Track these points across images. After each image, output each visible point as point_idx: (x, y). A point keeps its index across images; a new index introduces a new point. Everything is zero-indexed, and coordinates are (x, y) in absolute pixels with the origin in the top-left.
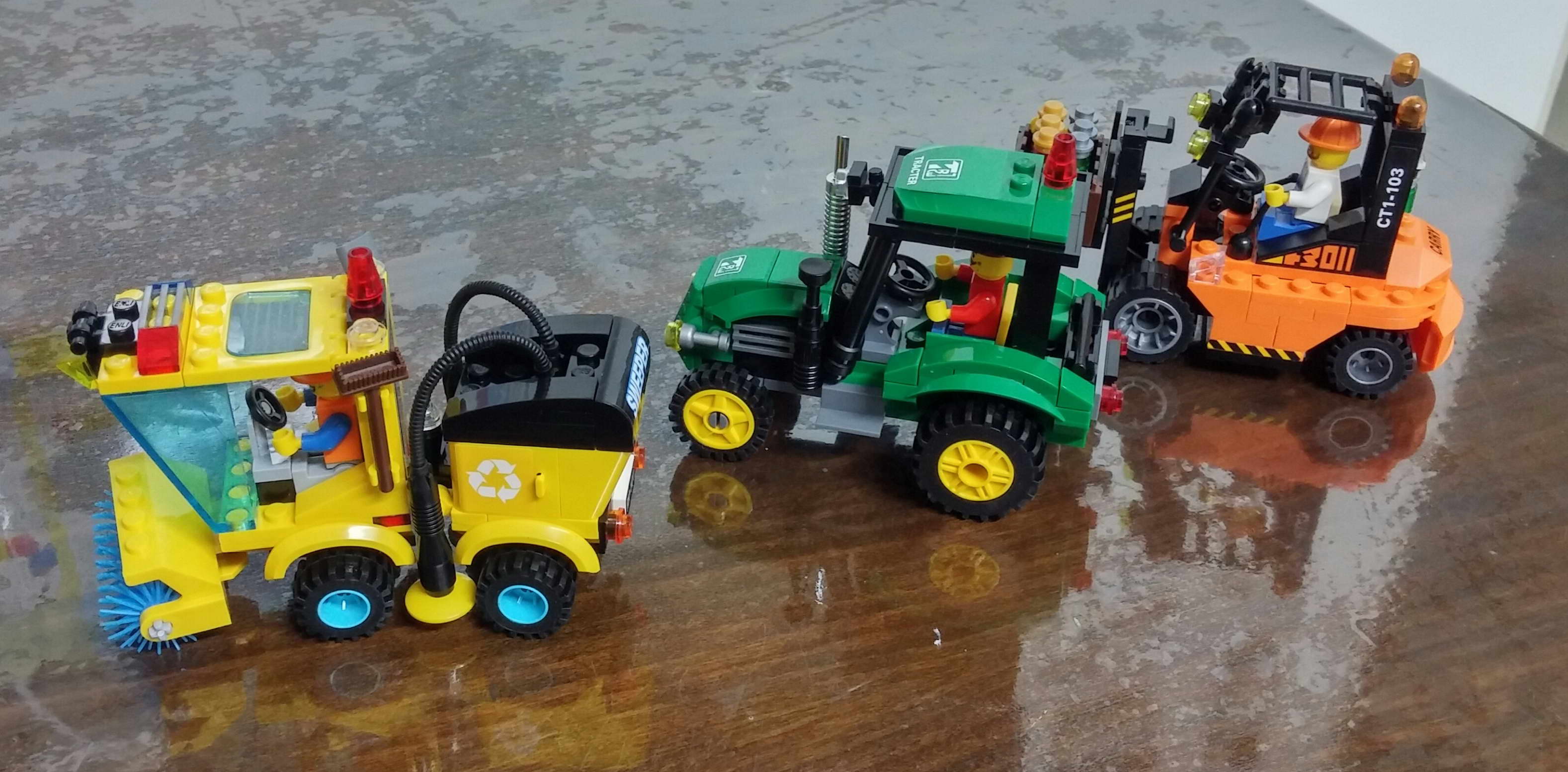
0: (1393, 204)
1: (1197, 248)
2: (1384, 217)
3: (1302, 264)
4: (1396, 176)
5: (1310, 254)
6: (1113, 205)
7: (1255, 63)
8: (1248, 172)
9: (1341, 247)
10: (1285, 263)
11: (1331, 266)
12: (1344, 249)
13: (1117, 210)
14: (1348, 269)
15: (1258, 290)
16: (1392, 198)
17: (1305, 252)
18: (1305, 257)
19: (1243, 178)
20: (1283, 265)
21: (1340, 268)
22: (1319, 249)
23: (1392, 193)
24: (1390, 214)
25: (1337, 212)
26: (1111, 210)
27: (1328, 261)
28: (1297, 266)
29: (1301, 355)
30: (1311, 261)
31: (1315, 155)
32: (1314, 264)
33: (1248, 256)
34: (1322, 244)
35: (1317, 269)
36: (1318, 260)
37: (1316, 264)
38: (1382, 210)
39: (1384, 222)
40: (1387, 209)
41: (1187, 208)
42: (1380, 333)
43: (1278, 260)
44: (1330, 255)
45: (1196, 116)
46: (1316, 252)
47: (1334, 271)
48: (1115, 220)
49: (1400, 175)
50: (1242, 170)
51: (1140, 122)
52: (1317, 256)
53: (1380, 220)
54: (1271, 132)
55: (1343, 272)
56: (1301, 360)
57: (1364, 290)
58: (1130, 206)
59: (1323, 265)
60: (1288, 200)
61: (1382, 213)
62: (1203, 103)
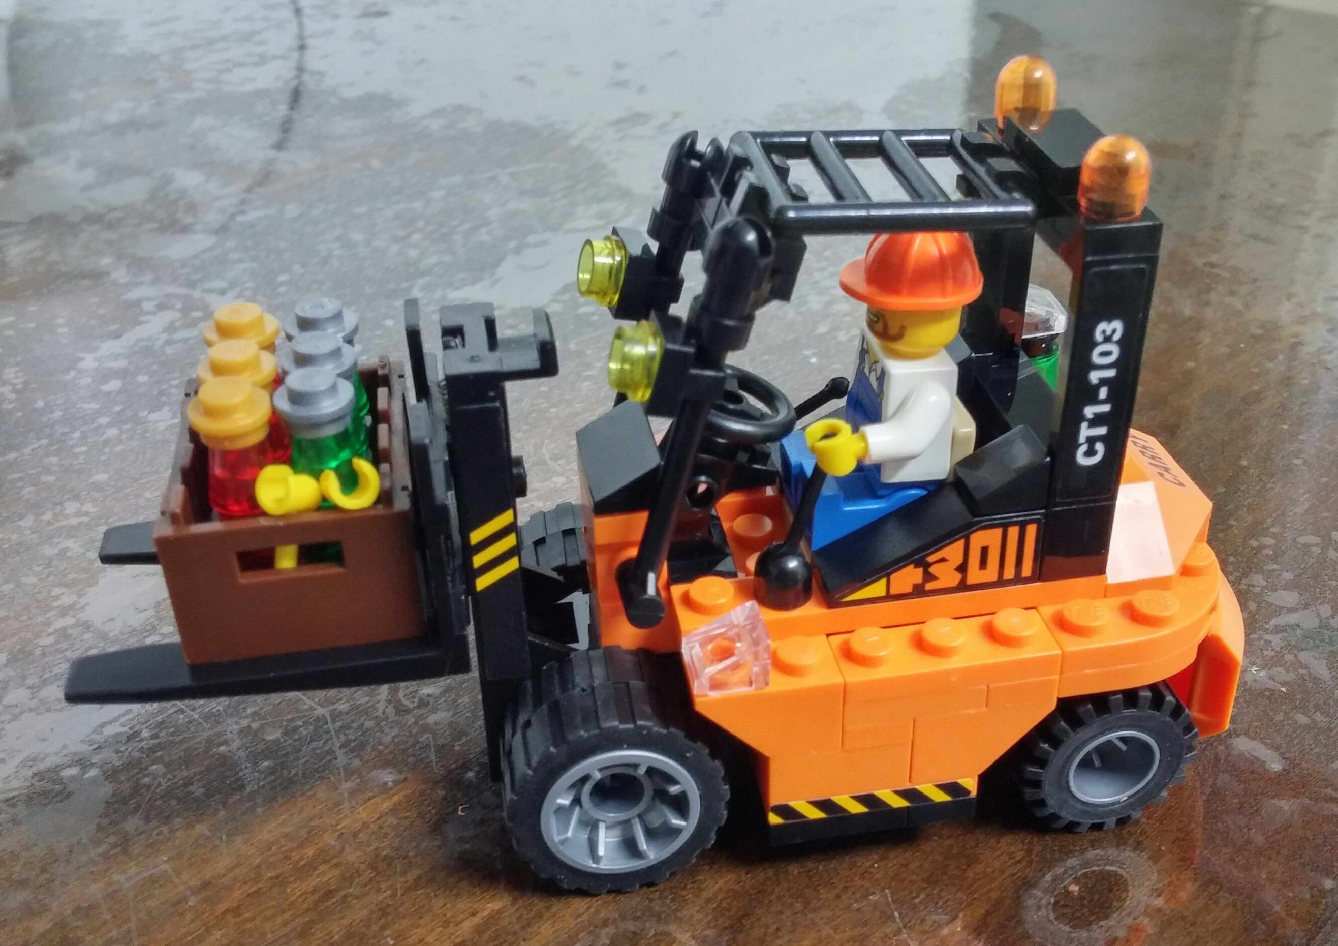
0: (1106, 408)
1: (687, 601)
2: (1091, 441)
3: (929, 586)
4: (1108, 339)
5: (943, 560)
6: (470, 551)
7: (702, 146)
8: (753, 401)
9: (1005, 526)
10: (894, 591)
11: (991, 574)
12: (1014, 532)
13: (479, 560)
14: (1027, 571)
15: (856, 675)
16: (1103, 393)
17: (931, 559)
18: (933, 570)
19: (746, 416)
20: (889, 597)
21: (1009, 573)
22: (962, 543)
23: (1103, 382)
24: (1102, 431)
25: (970, 450)
26: (468, 561)
27: (983, 564)
28: (919, 591)
29: (971, 785)
30: (946, 576)
31: (893, 331)
32: (954, 579)
33: (804, 595)
34: (963, 531)
35: (963, 586)
36: (962, 569)
37: (958, 577)
38: (1084, 425)
39: (1090, 453)
40: (1097, 421)
41: (642, 518)
42: (1131, 696)
43: (877, 588)
44: (985, 551)
45: (602, 293)
46: (954, 552)
47: (1001, 582)
48: (482, 583)
49: (1117, 337)
50: (739, 400)
51: (476, 334)
52: (959, 560)
53: (1083, 448)
54: (794, 296)
55: (1018, 579)
56: (974, 793)
57: (1075, 611)
58: (510, 541)
59: (975, 575)
60: (866, 449)
61: (1085, 431)
62: (609, 261)
